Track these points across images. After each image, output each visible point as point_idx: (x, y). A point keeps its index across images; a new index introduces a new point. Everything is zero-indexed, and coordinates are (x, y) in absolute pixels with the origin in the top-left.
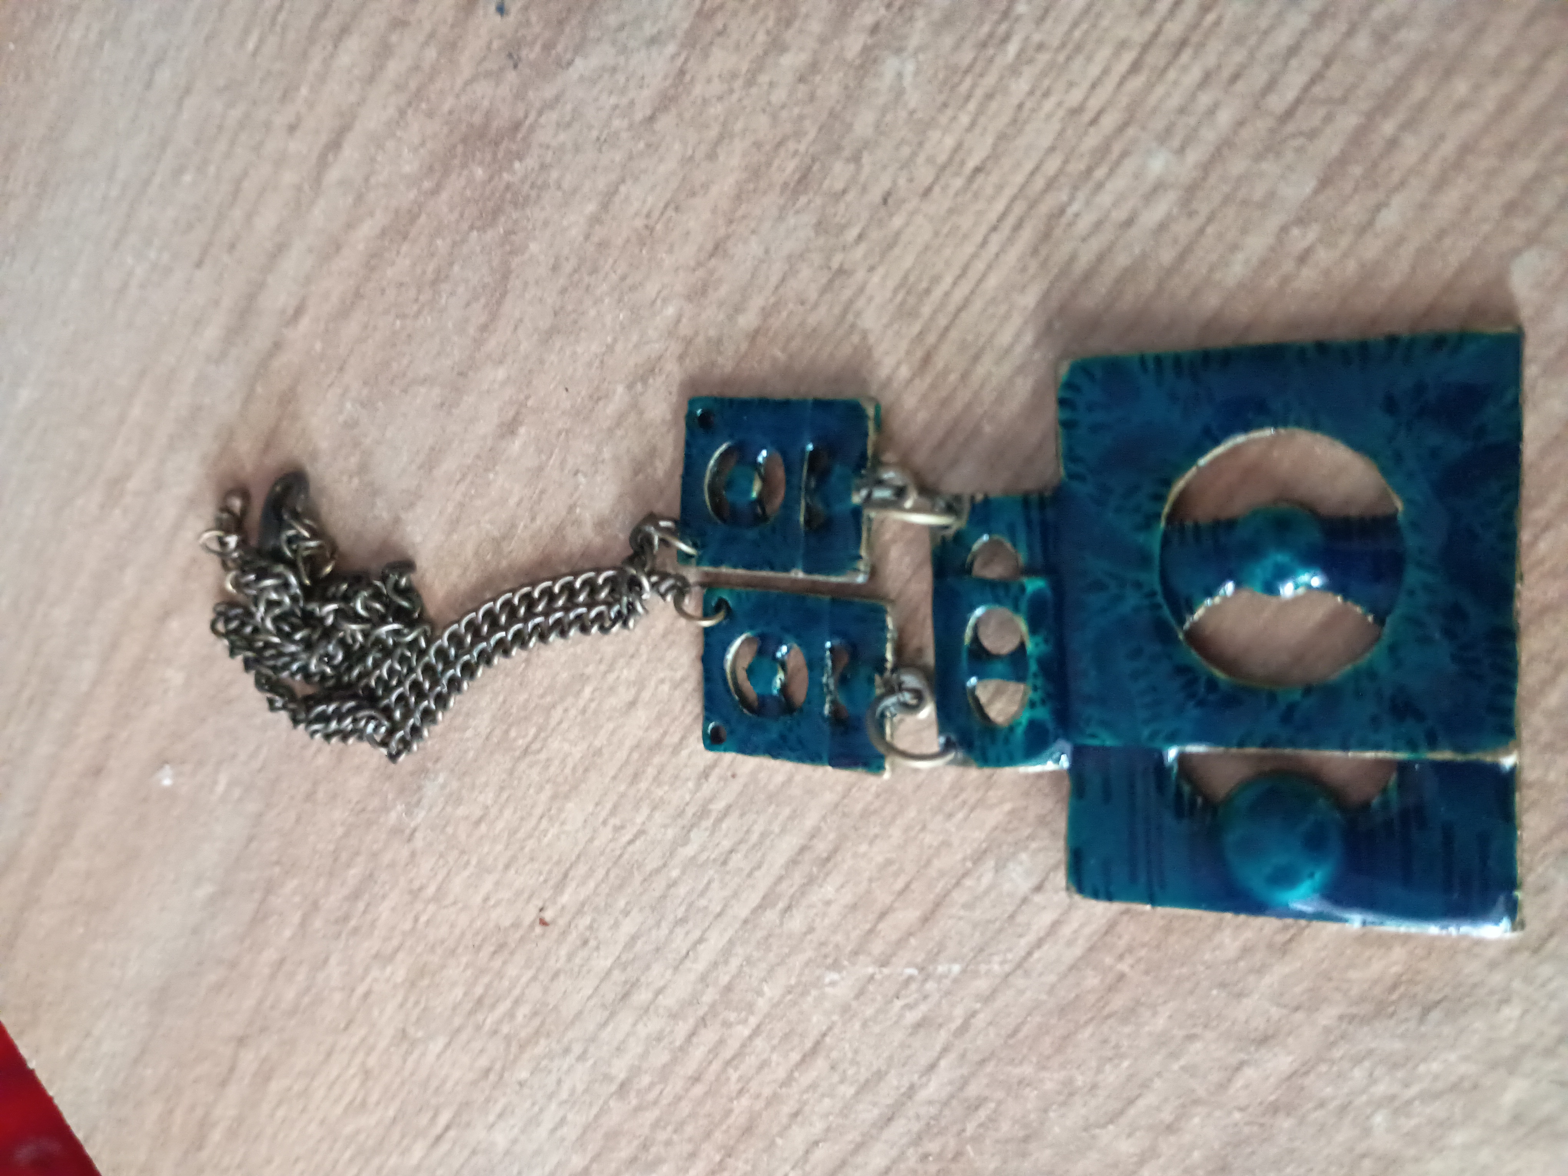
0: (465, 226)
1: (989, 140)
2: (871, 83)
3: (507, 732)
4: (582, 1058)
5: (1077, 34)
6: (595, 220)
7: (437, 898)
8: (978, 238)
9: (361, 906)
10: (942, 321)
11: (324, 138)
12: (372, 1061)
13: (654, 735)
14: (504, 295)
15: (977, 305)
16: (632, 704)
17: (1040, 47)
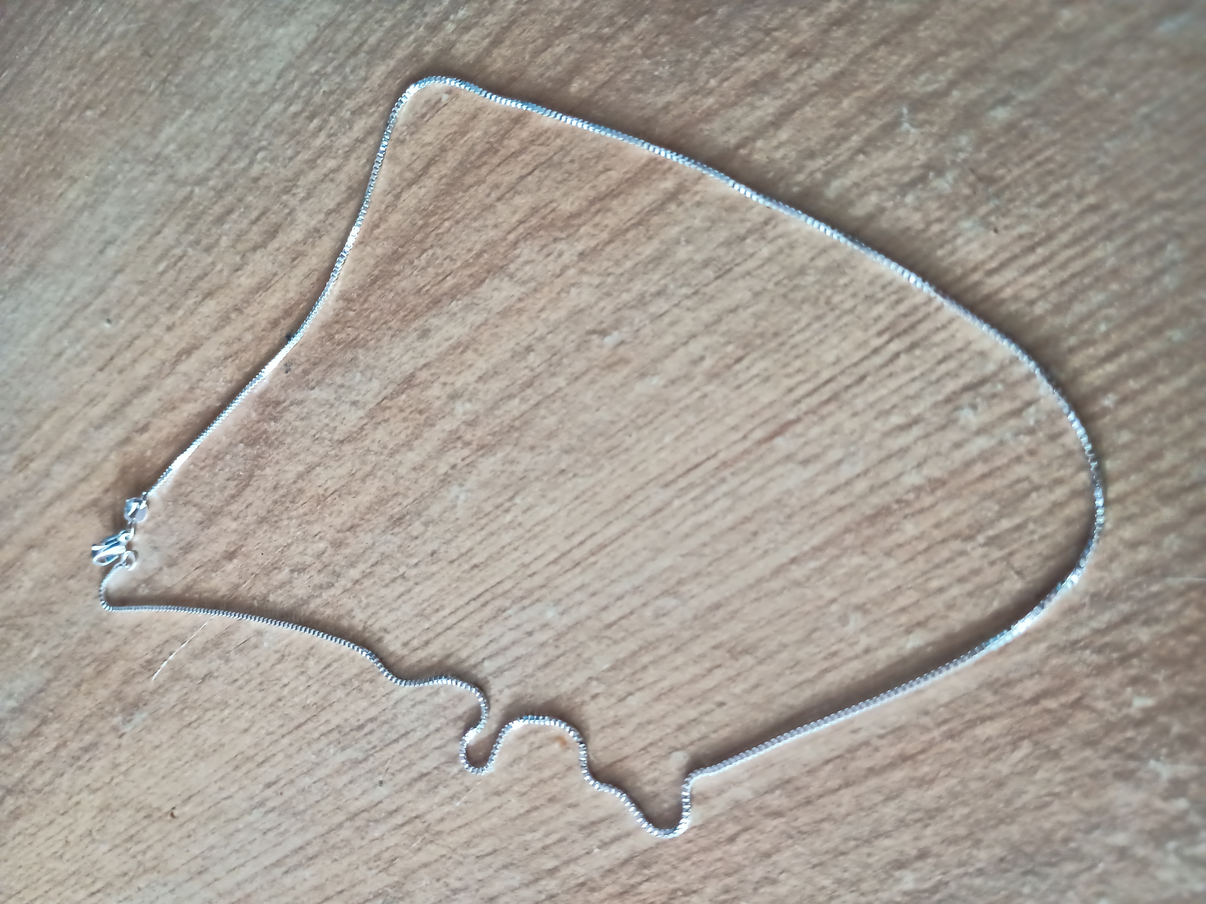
0: (239, 438)
1: (486, 555)
2: (444, 492)
3: (183, 710)
4: (172, 891)
5: (538, 529)
6: (300, 476)
7: (126, 773)
8: (466, 599)
9: (87, 757)
10: (439, 629)
11: (183, 345)
12: (71, 838)
13: (251, 752)
14: (247, 485)
15: (456, 631)
16: (246, 730)
17: (520, 524)
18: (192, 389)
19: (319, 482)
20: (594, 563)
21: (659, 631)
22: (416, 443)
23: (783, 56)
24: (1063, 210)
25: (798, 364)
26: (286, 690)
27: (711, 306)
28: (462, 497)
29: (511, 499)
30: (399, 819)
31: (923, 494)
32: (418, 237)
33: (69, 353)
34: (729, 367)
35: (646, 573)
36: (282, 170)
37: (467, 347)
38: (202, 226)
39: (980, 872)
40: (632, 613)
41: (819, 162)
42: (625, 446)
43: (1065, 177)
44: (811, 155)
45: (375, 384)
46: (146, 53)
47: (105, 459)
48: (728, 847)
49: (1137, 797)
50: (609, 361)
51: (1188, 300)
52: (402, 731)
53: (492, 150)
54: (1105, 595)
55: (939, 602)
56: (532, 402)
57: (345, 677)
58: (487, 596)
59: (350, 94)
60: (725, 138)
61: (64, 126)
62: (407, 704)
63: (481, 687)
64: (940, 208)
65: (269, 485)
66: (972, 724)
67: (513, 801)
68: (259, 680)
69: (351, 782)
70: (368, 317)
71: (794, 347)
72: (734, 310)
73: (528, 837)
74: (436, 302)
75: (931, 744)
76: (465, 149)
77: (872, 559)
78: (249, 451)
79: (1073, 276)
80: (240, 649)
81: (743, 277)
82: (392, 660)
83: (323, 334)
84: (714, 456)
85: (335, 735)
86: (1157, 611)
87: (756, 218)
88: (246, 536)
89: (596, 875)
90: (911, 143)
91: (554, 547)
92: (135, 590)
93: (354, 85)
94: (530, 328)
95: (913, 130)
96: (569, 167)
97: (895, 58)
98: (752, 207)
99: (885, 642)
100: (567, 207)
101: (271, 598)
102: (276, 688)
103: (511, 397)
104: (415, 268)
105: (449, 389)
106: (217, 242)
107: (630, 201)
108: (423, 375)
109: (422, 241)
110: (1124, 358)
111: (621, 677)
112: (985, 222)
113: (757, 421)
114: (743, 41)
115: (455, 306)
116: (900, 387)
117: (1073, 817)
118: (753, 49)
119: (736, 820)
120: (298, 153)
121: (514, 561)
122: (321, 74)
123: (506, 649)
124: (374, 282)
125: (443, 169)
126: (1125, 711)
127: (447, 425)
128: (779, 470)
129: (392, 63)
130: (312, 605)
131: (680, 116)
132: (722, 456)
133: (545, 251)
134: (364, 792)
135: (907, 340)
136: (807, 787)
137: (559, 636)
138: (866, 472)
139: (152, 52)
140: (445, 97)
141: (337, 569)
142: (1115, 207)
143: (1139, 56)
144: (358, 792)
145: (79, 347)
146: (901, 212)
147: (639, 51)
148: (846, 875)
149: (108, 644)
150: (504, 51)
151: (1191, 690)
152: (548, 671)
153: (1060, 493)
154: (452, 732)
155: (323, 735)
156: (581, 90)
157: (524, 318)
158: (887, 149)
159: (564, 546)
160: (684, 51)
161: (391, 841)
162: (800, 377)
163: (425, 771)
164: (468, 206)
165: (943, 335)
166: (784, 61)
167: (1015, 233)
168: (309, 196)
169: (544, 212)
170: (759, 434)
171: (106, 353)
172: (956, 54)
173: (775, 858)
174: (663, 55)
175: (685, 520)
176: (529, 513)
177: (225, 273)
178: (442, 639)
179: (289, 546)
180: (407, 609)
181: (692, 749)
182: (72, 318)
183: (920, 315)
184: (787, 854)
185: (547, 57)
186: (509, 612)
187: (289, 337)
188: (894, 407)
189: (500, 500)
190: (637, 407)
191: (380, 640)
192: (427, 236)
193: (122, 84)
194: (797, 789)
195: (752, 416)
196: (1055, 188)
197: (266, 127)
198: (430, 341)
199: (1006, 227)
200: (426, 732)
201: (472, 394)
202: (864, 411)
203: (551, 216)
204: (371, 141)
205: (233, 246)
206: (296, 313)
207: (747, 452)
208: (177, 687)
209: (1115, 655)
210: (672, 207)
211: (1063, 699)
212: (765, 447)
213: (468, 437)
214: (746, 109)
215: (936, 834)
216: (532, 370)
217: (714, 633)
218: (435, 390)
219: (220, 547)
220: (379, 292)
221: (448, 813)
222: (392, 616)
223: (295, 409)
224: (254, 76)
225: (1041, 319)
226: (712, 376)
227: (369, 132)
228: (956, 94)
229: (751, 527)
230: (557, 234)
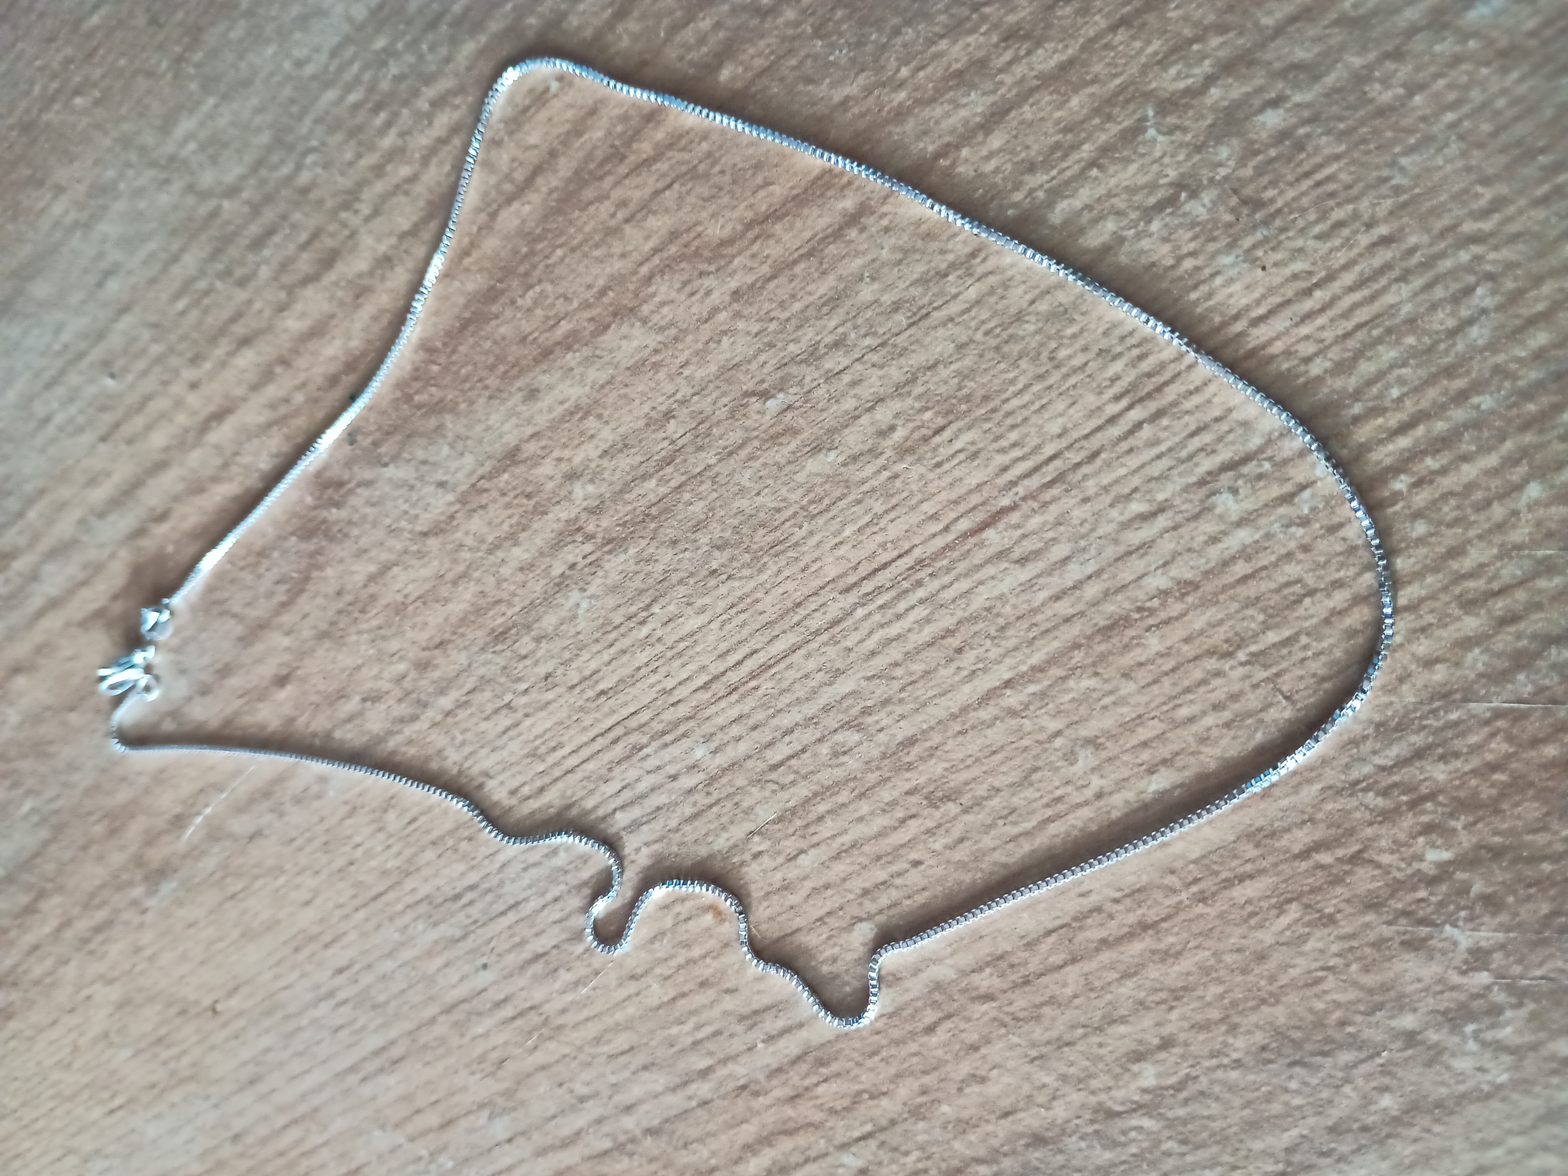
18: (225, 466)
19: (397, 586)
20: (756, 688)
21: (839, 773)
22: (523, 536)
23: (995, 39)
24: (1347, 243)
25: (1014, 436)
26: (359, 852)
27: (902, 360)
28: (585, 605)
29: (648, 607)
30: (508, 1011)
31: (1170, 600)
32: (522, 269)
33: (60, 418)
34: (926, 439)
35: (822, 701)
36: (340, 179)
37: (587, 413)
38: (233, 252)
39: (1238, 1064)
40: (803, 751)
41: (1041, 178)
42: (794, 539)
43: (1349, 201)
44: (1031, 168)
45: (469, 460)
46: (154, 21)
47: (112, 556)
48: (925, 1039)
49: (1429, 971)
50: (772, 432)
51: (1500, 358)
52: (512, 901)
53: (617, 155)
54: (1393, 724)
55: (1188, 734)
56: (673, 484)
57: (436, 834)
58: (619, 731)
59: (429, 80)
60: (921, 145)
61: (45, 117)
62: (516, 867)
63: (612, 844)
64: (1194, 238)
65: (331, 590)
66: (1228, 884)
67: (655, 986)
68: (323, 839)
69: (446, 965)
70: (457, 372)
71: (1009, 414)
72: (932, 367)
73: (674, 1030)
74: (546, 353)
75: (1178, 908)
76: (581, 155)
77: (1106, 681)
78: (303, 546)
79: (1359, 327)
80: (297, 800)
81: (944, 324)
82: (497, 812)
83: (399, 394)
84: (907, 552)
85: (424, 908)
86: (1458, 744)
87: (960, 248)
88: (302, 654)
89: (761, 1076)
90: (1157, 154)
91: (703, 668)
92: (157, 725)
93: (433, 68)
94: (669, 388)
95: (1161, 138)
96: (717, 180)
97: (1137, 44)
98: (955, 235)
99: (1121, 784)
100: (716, 231)
101: (338, 734)
102: (347, 849)
103: (645, 477)
104: (518, 308)
105: (564, 467)
106: (254, 274)
107: (799, 224)
108: (531, 448)
109: (526, 274)
110: (1420, 431)
111: (791, 830)
112: (1249, 257)
113: (962, 508)
114: (942, 18)
115: (572, 359)
116: (1142, 466)
117: (1352, 995)
118: (955, 30)
119: (936, 1005)
120: (359, 156)
121: (652, 686)
122: (389, 52)
123: (643, 796)
124: (464, 327)
125: (552, 181)
126: (1416, 865)
127: (563, 513)
128: (990, 570)
129: (483, 39)
130: (392, 744)
131: (862, 115)
132: (917, 553)
133: (688, 289)
134: (463, 978)
135: (1152, 406)
136: (1026, 963)
137: (712, 780)
138: (1098, 573)
139: (162, 20)
140: (554, 86)
141: (423, 697)
142: (1413, 240)
143: (1445, 47)
144: (455, 979)
145: (73, 410)
146: (1145, 244)
147: (809, 30)
148: (1072, 1070)
149: (123, 795)
150: (632, 25)
151: (1497, 839)
152: (697, 823)
153: (1339, 598)
154: (575, 902)
155: (408, 907)
156: (734, 78)
157: (661, 375)
158: (1127, 161)
159: (718, 667)
160: (867, 30)
161: (500, 1038)
162: (1017, 453)
163: (541, 950)
164: (587, 229)
165: (1196, 400)
166: (996, 46)
167: (1288, 271)
168: (376, 213)
169: (686, 238)
170: (964, 525)
171: (108, 418)
172: (1215, 41)
173: (984, 1051)
174: (841, 35)
175: (871, 633)
176: (671, 625)
177: (267, 313)
178: (560, 785)
179: (358, 668)
180: (515, 748)
181: (881, 919)
182: (63, 372)
183: (1167, 375)
184: (1000, 1045)
185: (688, 35)
186: (646, 751)
187: (353, 398)
188: (1136, 490)
189: (633, 609)
190: (809, 491)
191: (481, 786)
192: (534, 267)
193: (122, 62)
194: (1012, 966)
195: (956, 502)
196: (1338, 215)
197: (317, 121)
198: (539, 405)
199: (1276, 264)
200: (541, 902)
201: (594, 473)
202: (1097, 495)
203: (696, 243)
204: (457, 142)
205: (275, 279)
206: (362, 367)
207: (947, 547)
208: (216, 849)
209: (1404, 798)
210: (853, 233)
211: (1340, 853)
212: (972, 541)
213: (591, 528)
214: (947, 107)
215: (1183, 1018)
216: (673, 442)
217: (908, 775)
218: (547, 468)
219: (269, 669)
220: (471, 340)
221: (572, 1003)
222: (496, 757)
223: (363, 492)
224: (299, 53)
225: (1319, 380)
226: (904, 451)
227: (454, 130)
228: (1215, 92)
229: (955, 642)
230: (704, 267)
